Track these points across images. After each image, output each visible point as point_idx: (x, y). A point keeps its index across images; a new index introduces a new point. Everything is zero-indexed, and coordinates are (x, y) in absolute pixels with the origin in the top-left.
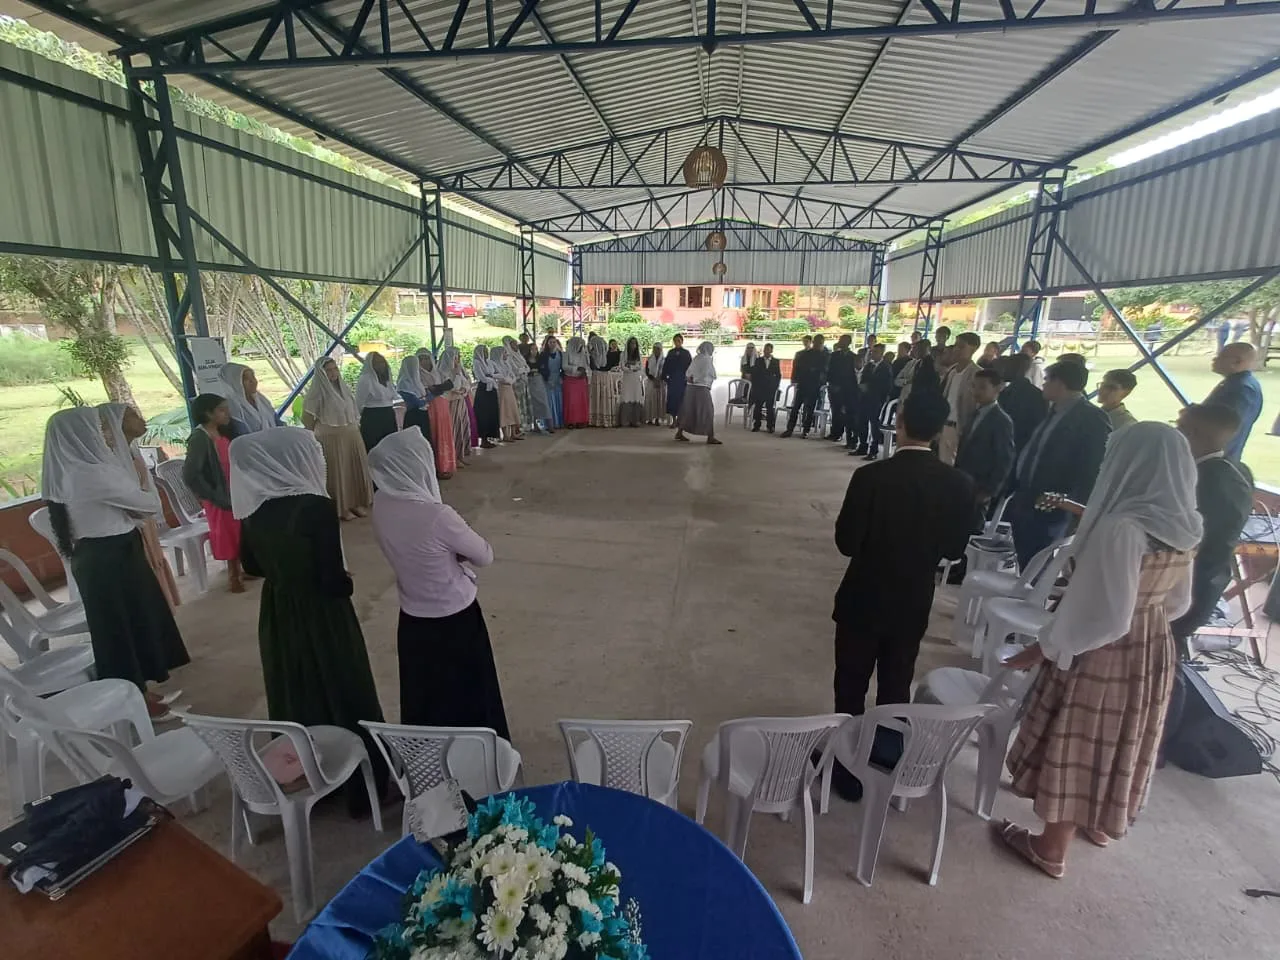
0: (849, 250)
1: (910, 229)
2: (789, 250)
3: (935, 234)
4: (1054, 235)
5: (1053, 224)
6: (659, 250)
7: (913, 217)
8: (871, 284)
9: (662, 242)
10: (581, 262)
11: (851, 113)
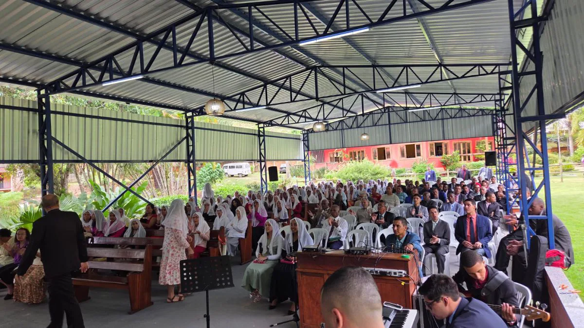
0: (474, 116)
1: (483, 102)
2: (433, 120)
6: (351, 128)
9: (353, 123)
10: (308, 138)
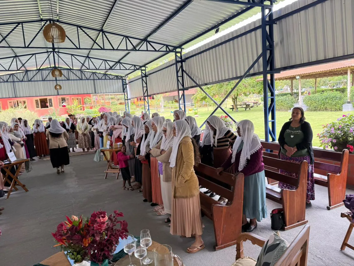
0: (112, 79)
1: (135, 70)
2: (87, 79)
3: (144, 72)
4: (183, 71)
5: (182, 66)
6: (22, 81)
7: (135, 66)
8: (124, 92)
9: (24, 77)
11: (106, 25)
